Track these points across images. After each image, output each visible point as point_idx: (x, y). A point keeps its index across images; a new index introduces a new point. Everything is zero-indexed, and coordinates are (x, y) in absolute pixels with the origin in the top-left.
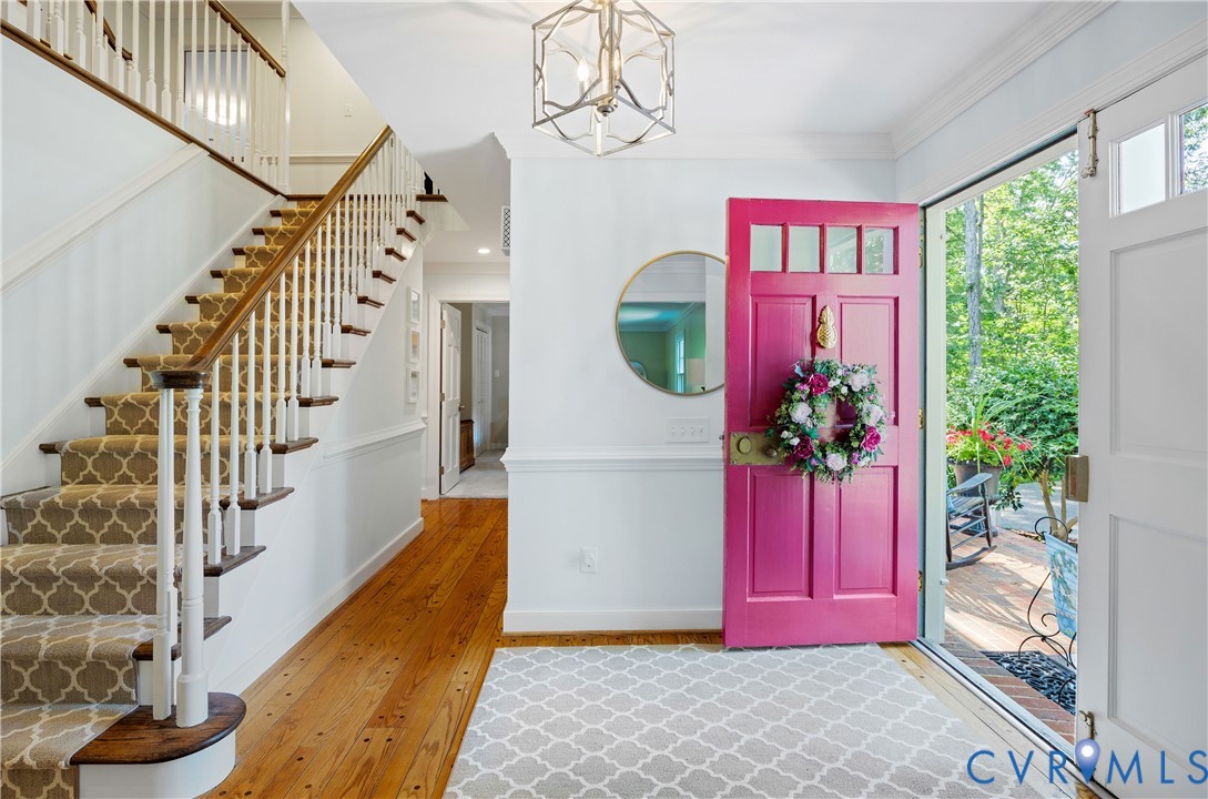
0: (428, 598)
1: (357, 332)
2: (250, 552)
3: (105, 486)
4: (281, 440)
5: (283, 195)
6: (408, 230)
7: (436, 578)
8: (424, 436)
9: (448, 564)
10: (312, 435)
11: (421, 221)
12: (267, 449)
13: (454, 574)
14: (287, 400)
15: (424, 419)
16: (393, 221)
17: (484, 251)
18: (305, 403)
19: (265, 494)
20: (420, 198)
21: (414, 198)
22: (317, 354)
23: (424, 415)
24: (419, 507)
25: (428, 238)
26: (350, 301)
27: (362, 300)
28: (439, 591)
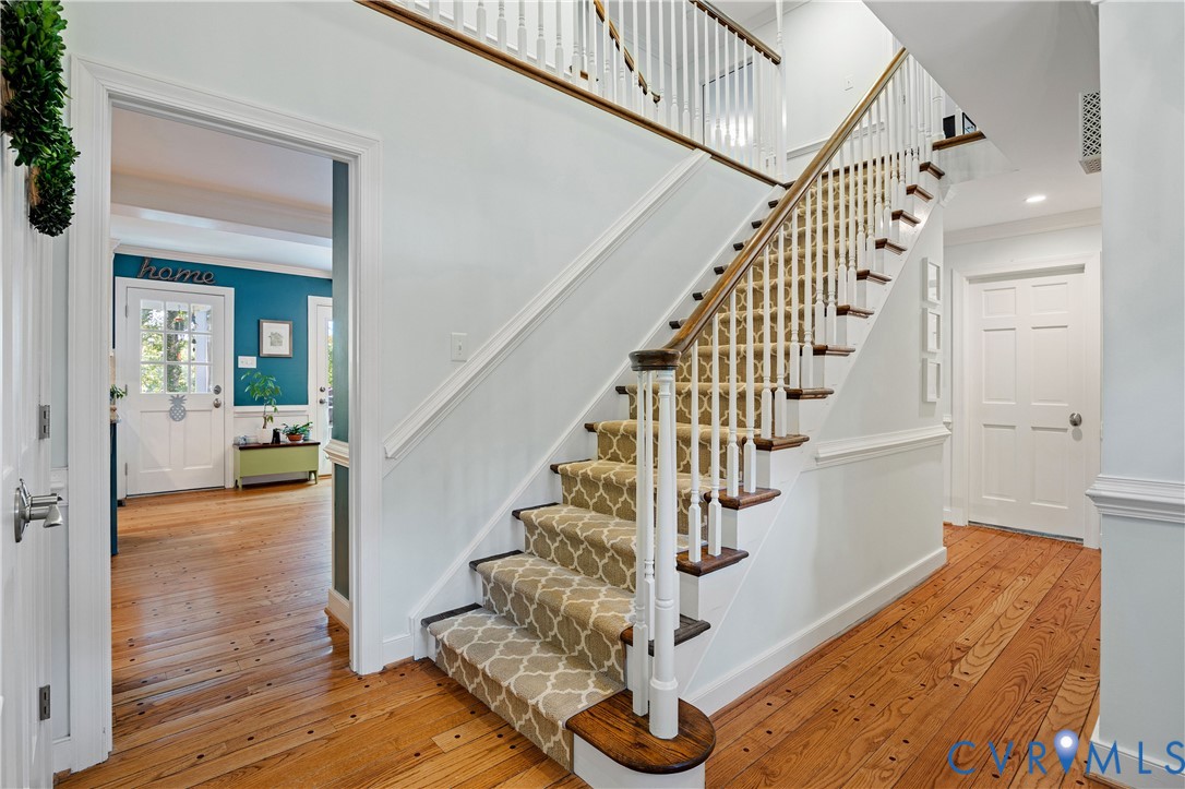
0: (954, 662)
1: (856, 313)
2: (732, 557)
3: (623, 464)
4: (766, 435)
5: (780, 185)
6: (922, 186)
7: (964, 635)
8: (947, 444)
9: (983, 621)
10: (803, 432)
11: (939, 174)
12: (750, 444)
13: (994, 638)
14: (773, 391)
15: (947, 424)
16: (901, 178)
17: (1036, 199)
18: (794, 395)
19: (748, 494)
20: (937, 146)
21: (929, 147)
22: (808, 338)
23: (948, 420)
24: (940, 532)
25: (951, 193)
26: (847, 277)
27: (862, 276)
28: (970, 657)
